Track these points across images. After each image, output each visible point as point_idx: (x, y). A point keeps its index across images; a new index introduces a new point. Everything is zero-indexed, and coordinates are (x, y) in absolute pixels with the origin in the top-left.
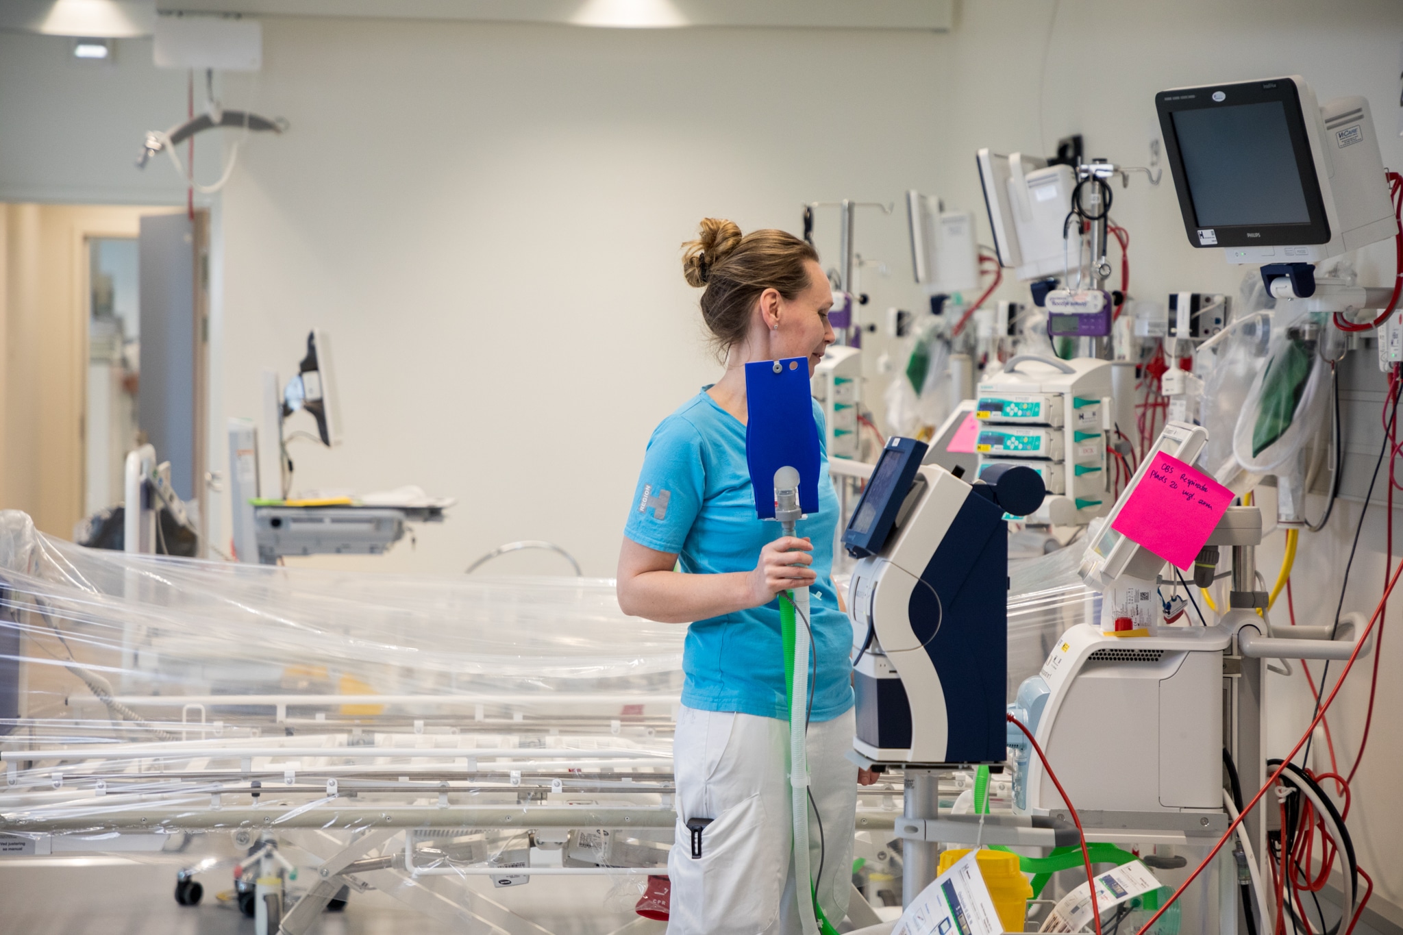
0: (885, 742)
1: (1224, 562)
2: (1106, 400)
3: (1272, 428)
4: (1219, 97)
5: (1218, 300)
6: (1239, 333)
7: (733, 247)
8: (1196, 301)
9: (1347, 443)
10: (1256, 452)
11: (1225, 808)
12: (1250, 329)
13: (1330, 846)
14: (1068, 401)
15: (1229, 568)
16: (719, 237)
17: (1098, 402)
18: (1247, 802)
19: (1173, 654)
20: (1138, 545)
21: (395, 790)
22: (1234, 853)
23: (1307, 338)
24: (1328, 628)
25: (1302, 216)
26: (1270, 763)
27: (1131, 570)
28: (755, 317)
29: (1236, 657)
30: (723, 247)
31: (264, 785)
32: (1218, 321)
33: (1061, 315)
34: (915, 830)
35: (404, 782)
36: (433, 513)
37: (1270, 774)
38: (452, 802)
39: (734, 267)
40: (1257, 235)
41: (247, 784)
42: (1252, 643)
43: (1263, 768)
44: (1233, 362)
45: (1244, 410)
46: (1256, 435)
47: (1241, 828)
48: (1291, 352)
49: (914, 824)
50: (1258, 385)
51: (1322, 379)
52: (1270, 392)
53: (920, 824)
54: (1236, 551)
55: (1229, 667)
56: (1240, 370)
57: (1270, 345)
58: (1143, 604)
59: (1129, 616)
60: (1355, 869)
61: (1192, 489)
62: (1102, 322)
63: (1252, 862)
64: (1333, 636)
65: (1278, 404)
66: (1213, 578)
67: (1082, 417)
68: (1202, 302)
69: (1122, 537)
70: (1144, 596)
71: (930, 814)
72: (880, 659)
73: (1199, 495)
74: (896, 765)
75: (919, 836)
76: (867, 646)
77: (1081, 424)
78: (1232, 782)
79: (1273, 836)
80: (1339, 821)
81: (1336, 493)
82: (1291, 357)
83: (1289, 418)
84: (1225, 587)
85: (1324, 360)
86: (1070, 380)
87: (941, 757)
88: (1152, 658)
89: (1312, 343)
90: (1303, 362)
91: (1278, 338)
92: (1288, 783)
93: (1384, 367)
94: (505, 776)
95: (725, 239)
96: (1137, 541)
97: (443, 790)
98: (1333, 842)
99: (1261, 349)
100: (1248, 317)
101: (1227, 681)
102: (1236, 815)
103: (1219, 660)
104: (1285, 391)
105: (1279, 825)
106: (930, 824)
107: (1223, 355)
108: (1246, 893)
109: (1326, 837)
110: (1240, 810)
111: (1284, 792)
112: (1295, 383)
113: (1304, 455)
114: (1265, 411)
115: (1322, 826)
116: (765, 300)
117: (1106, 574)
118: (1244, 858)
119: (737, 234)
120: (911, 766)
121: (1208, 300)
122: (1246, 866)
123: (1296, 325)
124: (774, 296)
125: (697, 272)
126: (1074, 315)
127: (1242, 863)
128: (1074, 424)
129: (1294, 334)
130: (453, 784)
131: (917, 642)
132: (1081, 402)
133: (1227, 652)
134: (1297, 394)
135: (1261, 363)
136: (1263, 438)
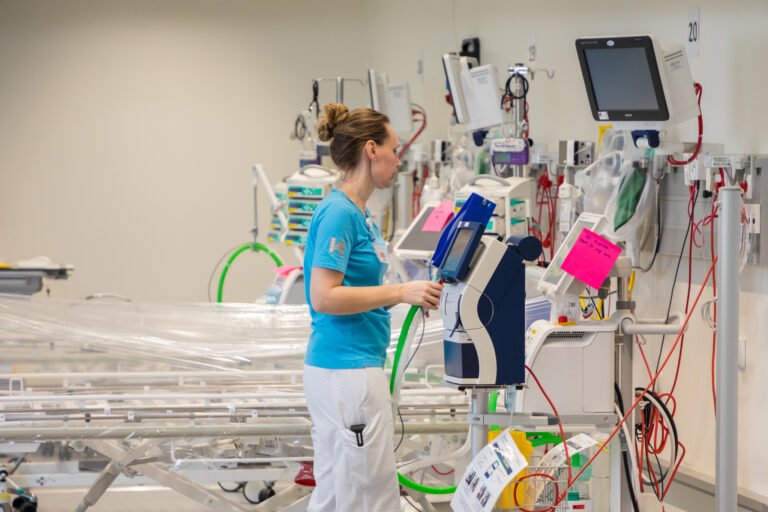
0: (465, 375)
1: (613, 286)
2: (528, 201)
3: (625, 216)
4: (611, 43)
5: (588, 144)
6: (604, 164)
7: (346, 118)
8: (577, 145)
9: (664, 224)
10: (616, 229)
11: (615, 412)
12: (609, 161)
13: (665, 432)
14: (508, 202)
15: (616, 289)
16: (337, 113)
17: (523, 202)
18: (626, 411)
19: (589, 334)
20: (573, 277)
21: (166, 417)
22: (620, 435)
23: (643, 166)
24: (664, 320)
25: (654, 106)
26: (637, 389)
27: (570, 290)
28: (363, 156)
29: (621, 334)
30: (340, 119)
31: (92, 415)
32: (588, 156)
33: (500, 153)
34: (478, 419)
35: (170, 413)
36: (61, 274)
37: (637, 396)
38: (197, 424)
39: (348, 129)
40: (630, 115)
41: (83, 415)
42: (629, 327)
43: (634, 392)
44: (601, 179)
45: (608, 206)
46: (616, 220)
47: (624, 424)
48: (635, 173)
49: (478, 416)
50: (616, 193)
51: (652, 188)
52: (623, 196)
53: (481, 416)
54: (619, 280)
55: (618, 340)
56: (605, 184)
57: (621, 170)
58: (572, 309)
59: (565, 315)
60: (677, 443)
61: (600, 248)
62: (524, 157)
63: (628, 439)
64: (666, 323)
65: (628, 202)
66: (607, 294)
67: (515, 210)
68: (580, 145)
69: (565, 273)
70: (573, 305)
71: (485, 412)
72: (463, 334)
73: (604, 250)
74: (470, 387)
75: (481, 422)
76: (457, 327)
77: (515, 215)
78: (619, 400)
79: (638, 427)
80: (670, 418)
81: (657, 251)
82: (635, 177)
83: (634, 210)
84: (614, 298)
85: (652, 178)
86: (508, 190)
87: (493, 382)
88: (578, 336)
89: (646, 170)
90: (640, 179)
91: (628, 167)
92: (645, 399)
93: (687, 183)
94: (226, 409)
95: (341, 114)
96: (573, 274)
97: (192, 417)
98: (667, 430)
99: (616, 172)
100: (608, 155)
101: (617, 347)
102: (621, 418)
103: (613, 336)
104: (631, 195)
105: (641, 420)
106: (486, 416)
107: (594, 176)
108: (625, 456)
109: (663, 428)
110: (623, 415)
111: (643, 404)
112: (637, 191)
113: (639, 231)
114: (620, 206)
115: (662, 422)
116: (368, 146)
117: (557, 293)
118: (625, 437)
119: (347, 111)
120: (478, 387)
121: (583, 144)
122: (625, 441)
123: (637, 159)
124: (373, 144)
125: (326, 133)
126: (507, 153)
127: (623, 440)
128: (511, 214)
129: (636, 164)
130: (197, 414)
131: (481, 325)
132: (514, 202)
133: (617, 332)
134: (638, 197)
135: (617, 181)
136: (620, 221)
